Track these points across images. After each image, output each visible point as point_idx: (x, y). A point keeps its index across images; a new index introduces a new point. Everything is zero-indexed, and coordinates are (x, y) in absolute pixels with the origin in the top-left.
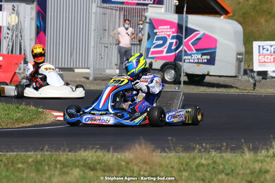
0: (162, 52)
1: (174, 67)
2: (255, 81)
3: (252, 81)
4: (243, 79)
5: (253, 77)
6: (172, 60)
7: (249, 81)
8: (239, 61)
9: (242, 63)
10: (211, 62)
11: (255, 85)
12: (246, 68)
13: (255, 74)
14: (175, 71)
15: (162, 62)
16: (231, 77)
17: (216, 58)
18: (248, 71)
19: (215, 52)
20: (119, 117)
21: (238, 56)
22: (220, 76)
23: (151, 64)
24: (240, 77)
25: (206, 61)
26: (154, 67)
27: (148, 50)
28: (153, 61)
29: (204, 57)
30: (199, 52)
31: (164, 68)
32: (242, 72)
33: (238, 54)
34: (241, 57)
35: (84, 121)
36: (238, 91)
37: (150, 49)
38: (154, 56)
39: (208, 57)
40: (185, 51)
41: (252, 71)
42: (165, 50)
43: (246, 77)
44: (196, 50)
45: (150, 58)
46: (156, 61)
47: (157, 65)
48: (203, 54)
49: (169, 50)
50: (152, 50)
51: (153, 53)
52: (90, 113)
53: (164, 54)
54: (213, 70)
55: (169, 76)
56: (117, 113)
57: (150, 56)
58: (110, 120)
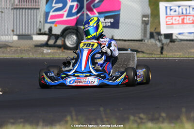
0: (62, 16)
1: (75, 31)
2: (163, 44)
3: (159, 45)
4: (150, 43)
5: (160, 41)
6: (73, 24)
7: (156, 44)
8: (145, 23)
9: (148, 26)
10: (115, 25)
11: (162, 48)
12: (153, 30)
13: (163, 37)
14: (77, 36)
15: (62, 27)
16: (137, 41)
17: (120, 21)
18: (155, 34)
19: (119, 15)
20: (102, 77)
21: (144, 19)
22: (125, 40)
23: (50, 30)
24: (146, 41)
25: (109, 24)
26: (54, 32)
27: (47, 14)
28: (53, 25)
29: (107, 20)
30: (102, 15)
31: (65, 33)
32: (148, 35)
33: (144, 16)
34: (146, 19)
35: (68, 84)
36: (145, 55)
37: (49, 13)
38: (53, 20)
39: (112, 20)
40: (87, 15)
41: (159, 34)
42: (66, 14)
43: (153, 40)
44: (99, 13)
45: (50, 23)
46: (56, 26)
47: (57, 30)
48: (106, 17)
49: (70, 14)
50: (51, 14)
51: (53, 17)
52: (74, 76)
53: (65, 18)
54: (118, 34)
55: (71, 41)
56: (101, 74)
57: (49, 20)
58: (95, 81)
